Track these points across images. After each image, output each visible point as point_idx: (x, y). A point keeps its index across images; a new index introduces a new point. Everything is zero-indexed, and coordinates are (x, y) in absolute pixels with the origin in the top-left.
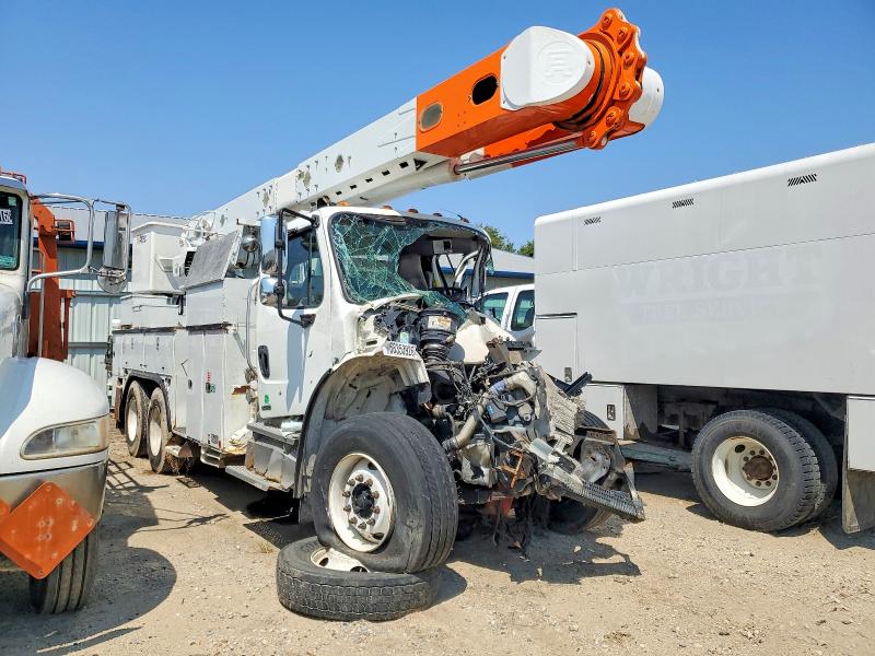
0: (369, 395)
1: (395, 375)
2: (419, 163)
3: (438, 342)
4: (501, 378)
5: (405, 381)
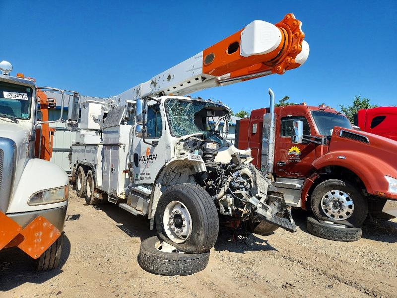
0: (180, 176)
1: (192, 168)
2: (204, 79)
3: (211, 154)
4: (237, 170)
5: (196, 170)
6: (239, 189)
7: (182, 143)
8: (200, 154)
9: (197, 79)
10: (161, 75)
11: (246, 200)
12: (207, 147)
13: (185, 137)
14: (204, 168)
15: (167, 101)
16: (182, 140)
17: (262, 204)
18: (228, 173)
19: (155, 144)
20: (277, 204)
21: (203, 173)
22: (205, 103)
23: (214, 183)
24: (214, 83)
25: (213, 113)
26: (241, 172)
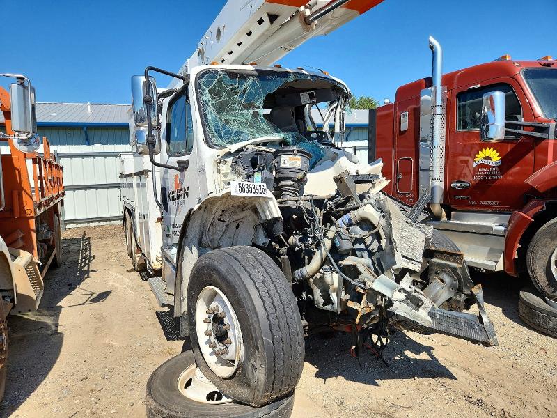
0: (237, 227)
1: (256, 211)
2: (273, 18)
3: (290, 179)
4: (347, 212)
5: (262, 216)
6: (354, 253)
7: (230, 160)
8: (265, 180)
9: (261, 22)
10: (208, 32)
11: (364, 283)
12: (282, 165)
13: (233, 148)
14: (274, 210)
15: (201, 76)
16: (229, 154)
17: (405, 291)
18: (327, 219)
19: (183, 166)
20: (447, 279)
21: (276, 220)
22: (286, 74)
23: (300, 240)
24: (297, 25)
25: (311, 96)
26: (354, 215)
